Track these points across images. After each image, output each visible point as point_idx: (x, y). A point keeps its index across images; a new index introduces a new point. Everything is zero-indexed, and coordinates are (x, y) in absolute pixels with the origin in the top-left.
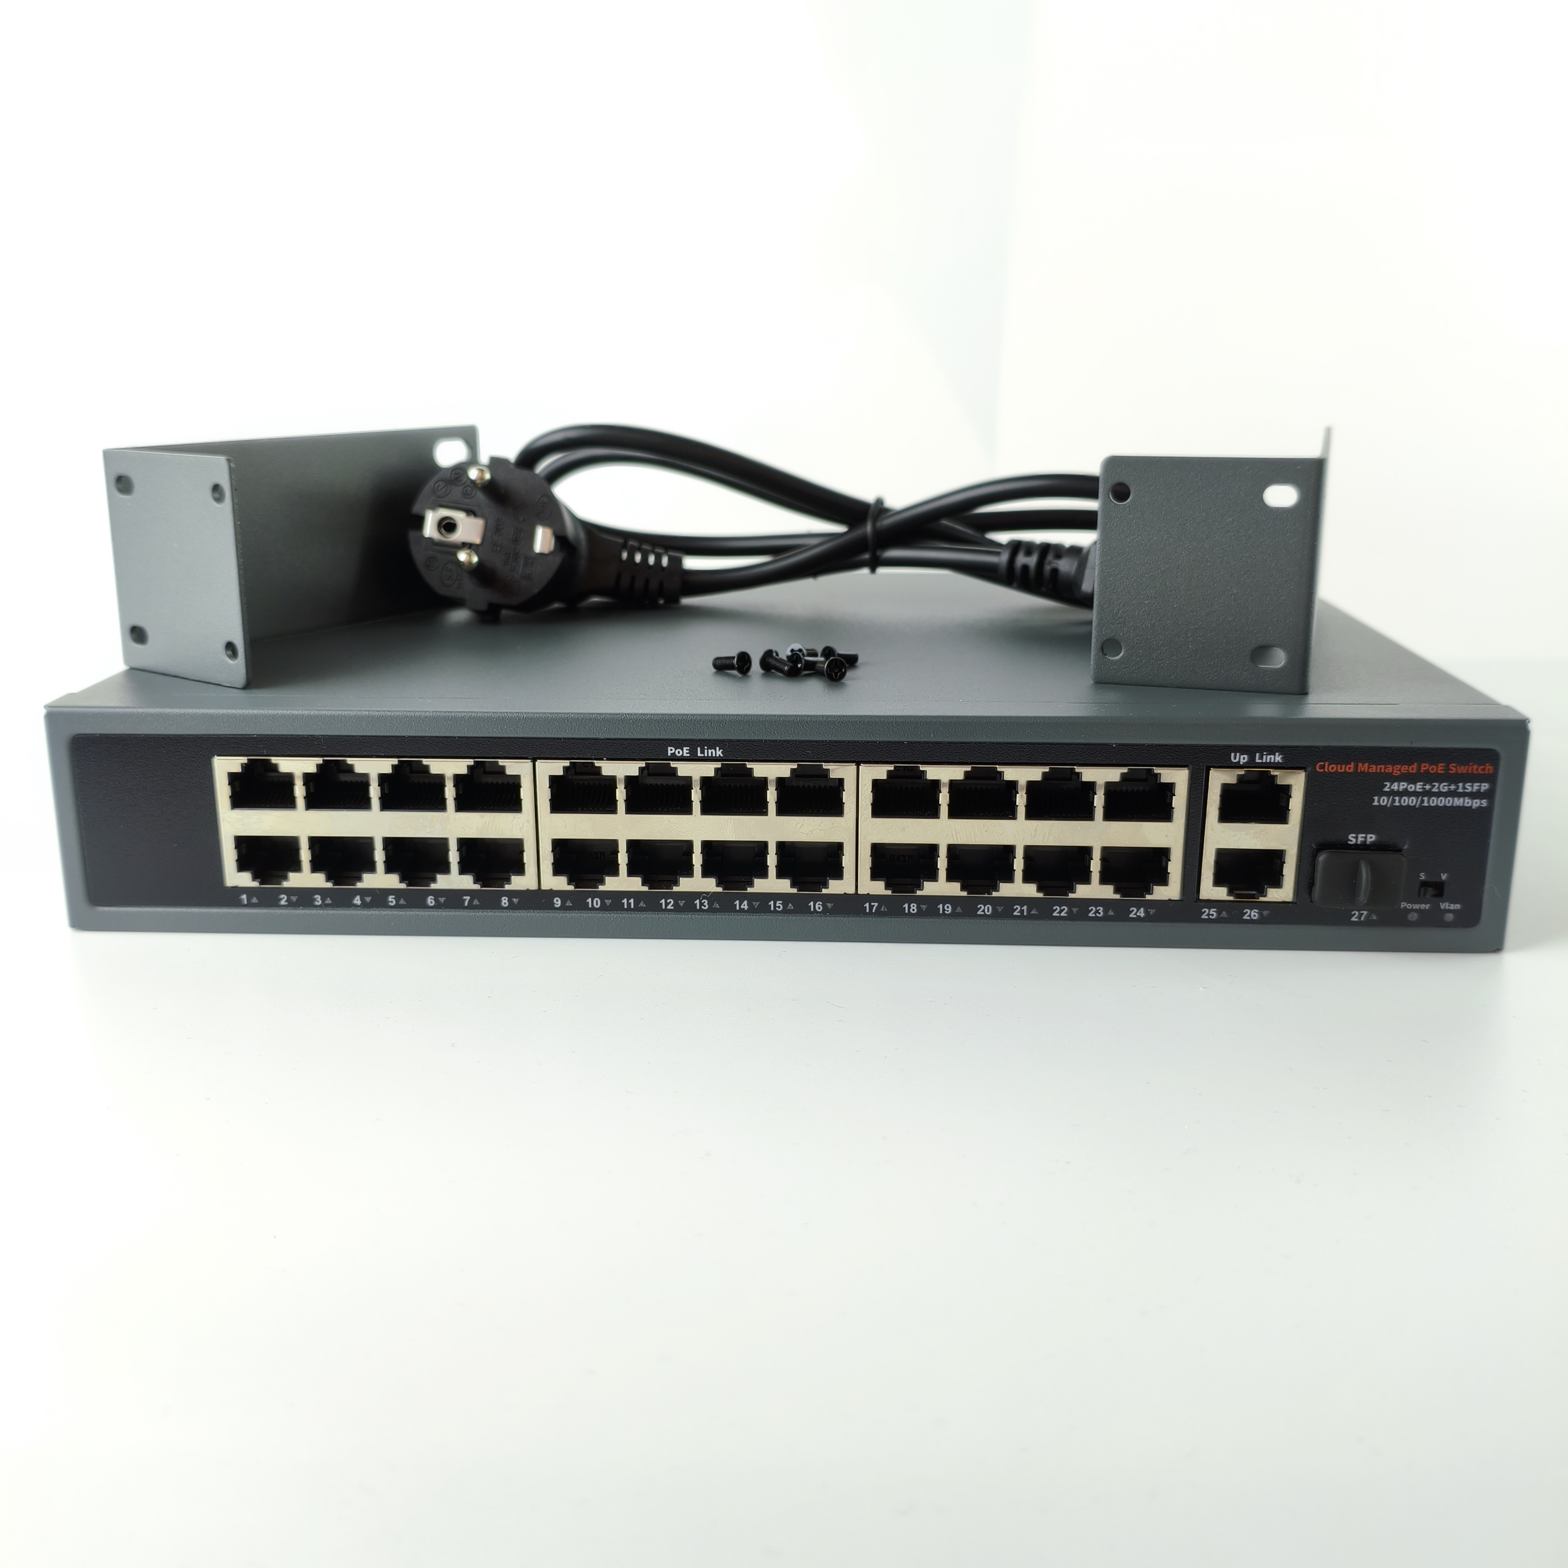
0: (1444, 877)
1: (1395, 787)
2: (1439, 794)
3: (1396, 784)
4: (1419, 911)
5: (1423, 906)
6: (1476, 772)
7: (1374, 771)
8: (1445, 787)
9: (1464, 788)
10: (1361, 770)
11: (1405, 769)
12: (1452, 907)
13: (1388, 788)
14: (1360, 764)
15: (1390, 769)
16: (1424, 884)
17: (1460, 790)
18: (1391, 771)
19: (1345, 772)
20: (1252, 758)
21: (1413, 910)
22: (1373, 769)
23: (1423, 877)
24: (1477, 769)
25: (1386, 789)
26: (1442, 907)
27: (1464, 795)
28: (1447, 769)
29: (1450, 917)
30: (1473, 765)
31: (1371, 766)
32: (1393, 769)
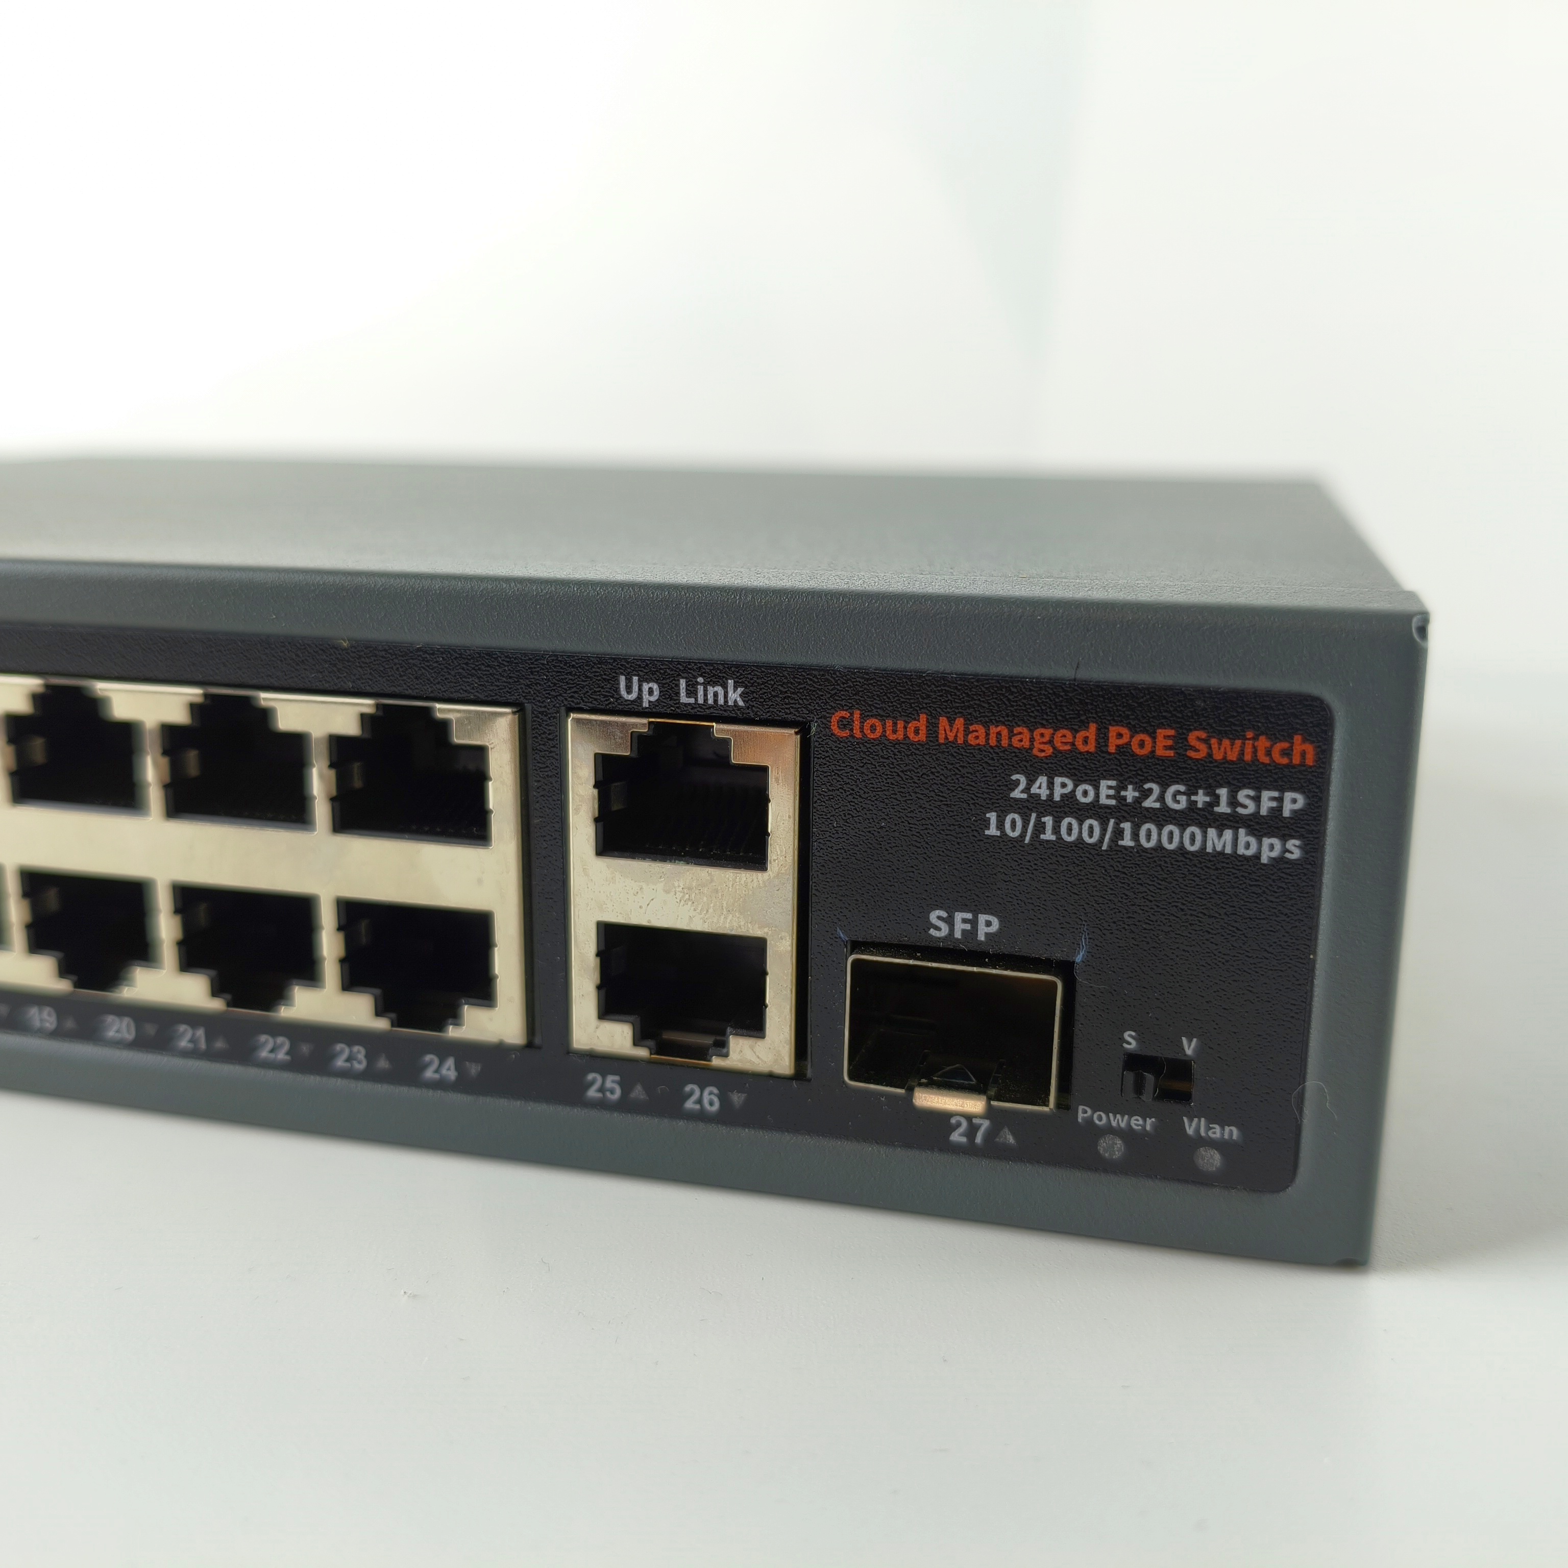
0: (1189, 1048)
1: (1041, 787)
2: (1163, 816)
3: (1043, 780)
4: (1128, 1135)
5: (1136, 1122)
6: (1266, 760)
7: (982, 741)
8: (1178, 797)
9: (1234, 802)
10: (946, 738)
11: (1063, 738)
12: (1216, 1132)
13: (1022, 792)
14: (943, 721)
15: (1022, 737)
16: (1134, 1062)
17: (1223, 808)
18: (1026, 744)
19: (906, 742)
20: (669, 692)
21: (1109, 1130)
22: (978, 735)
23: (1131, 1041)
24: (1269, 753)
25: (1017, 794)
26: (1190, 1131)
27: (1233, 821)
28: (1180, 742)
29: (1212, 1160)
30: (1255, 738)
31: (972, 728)
32: (1032, 740)
